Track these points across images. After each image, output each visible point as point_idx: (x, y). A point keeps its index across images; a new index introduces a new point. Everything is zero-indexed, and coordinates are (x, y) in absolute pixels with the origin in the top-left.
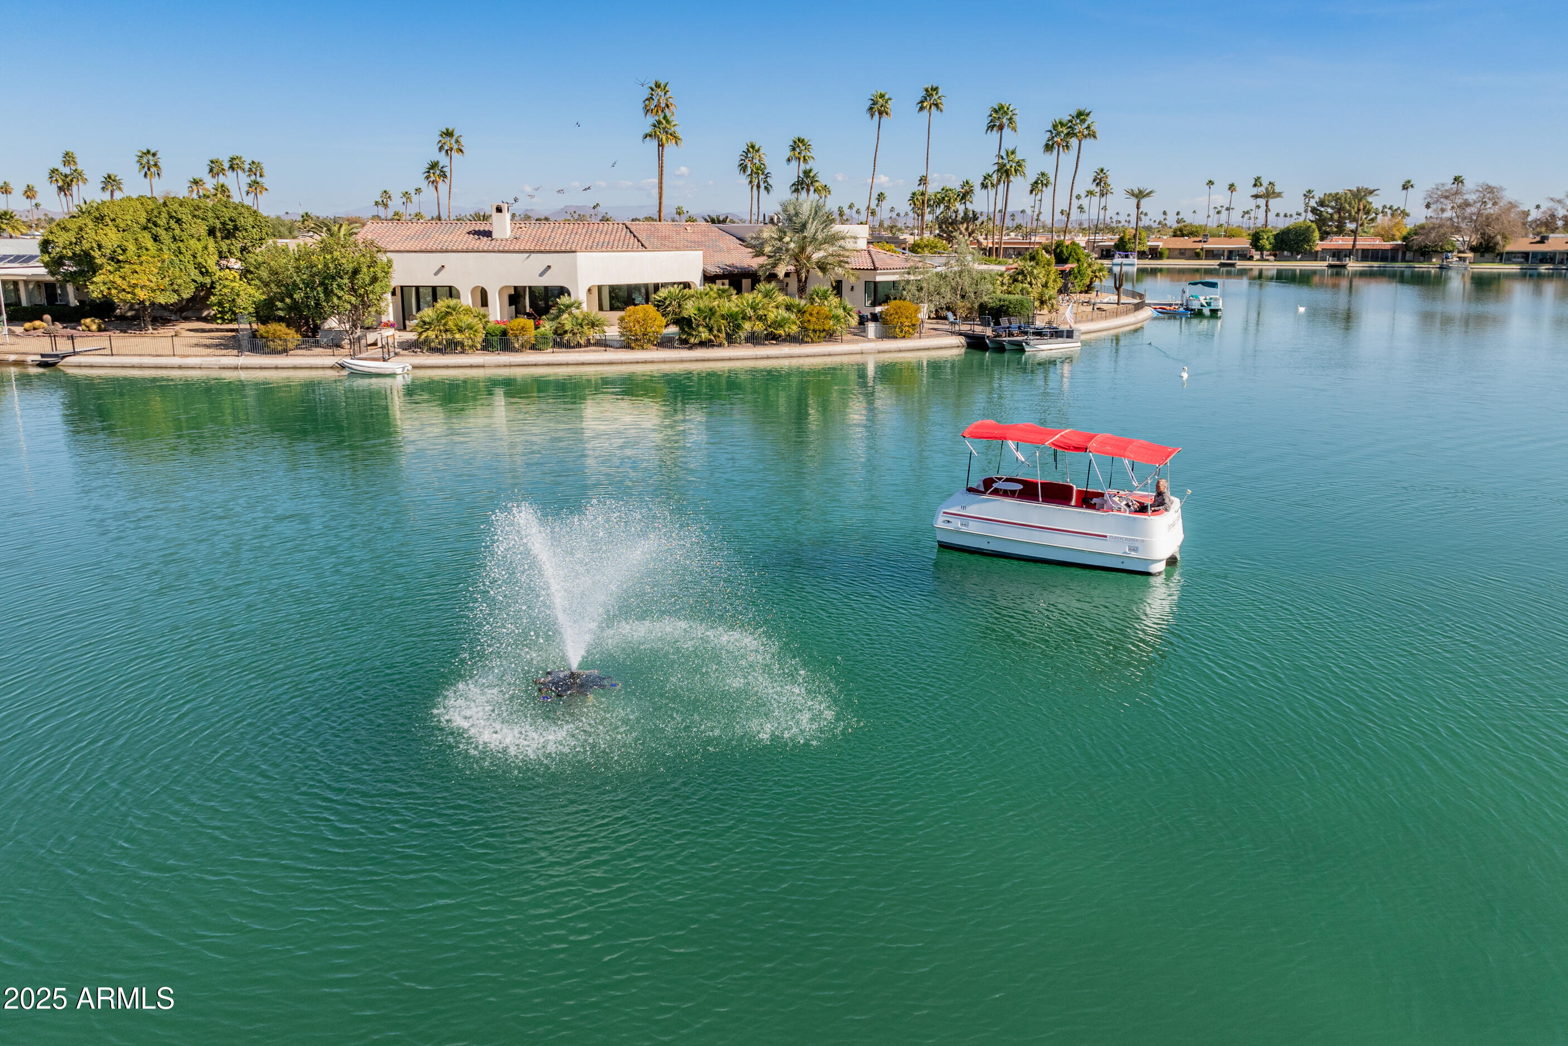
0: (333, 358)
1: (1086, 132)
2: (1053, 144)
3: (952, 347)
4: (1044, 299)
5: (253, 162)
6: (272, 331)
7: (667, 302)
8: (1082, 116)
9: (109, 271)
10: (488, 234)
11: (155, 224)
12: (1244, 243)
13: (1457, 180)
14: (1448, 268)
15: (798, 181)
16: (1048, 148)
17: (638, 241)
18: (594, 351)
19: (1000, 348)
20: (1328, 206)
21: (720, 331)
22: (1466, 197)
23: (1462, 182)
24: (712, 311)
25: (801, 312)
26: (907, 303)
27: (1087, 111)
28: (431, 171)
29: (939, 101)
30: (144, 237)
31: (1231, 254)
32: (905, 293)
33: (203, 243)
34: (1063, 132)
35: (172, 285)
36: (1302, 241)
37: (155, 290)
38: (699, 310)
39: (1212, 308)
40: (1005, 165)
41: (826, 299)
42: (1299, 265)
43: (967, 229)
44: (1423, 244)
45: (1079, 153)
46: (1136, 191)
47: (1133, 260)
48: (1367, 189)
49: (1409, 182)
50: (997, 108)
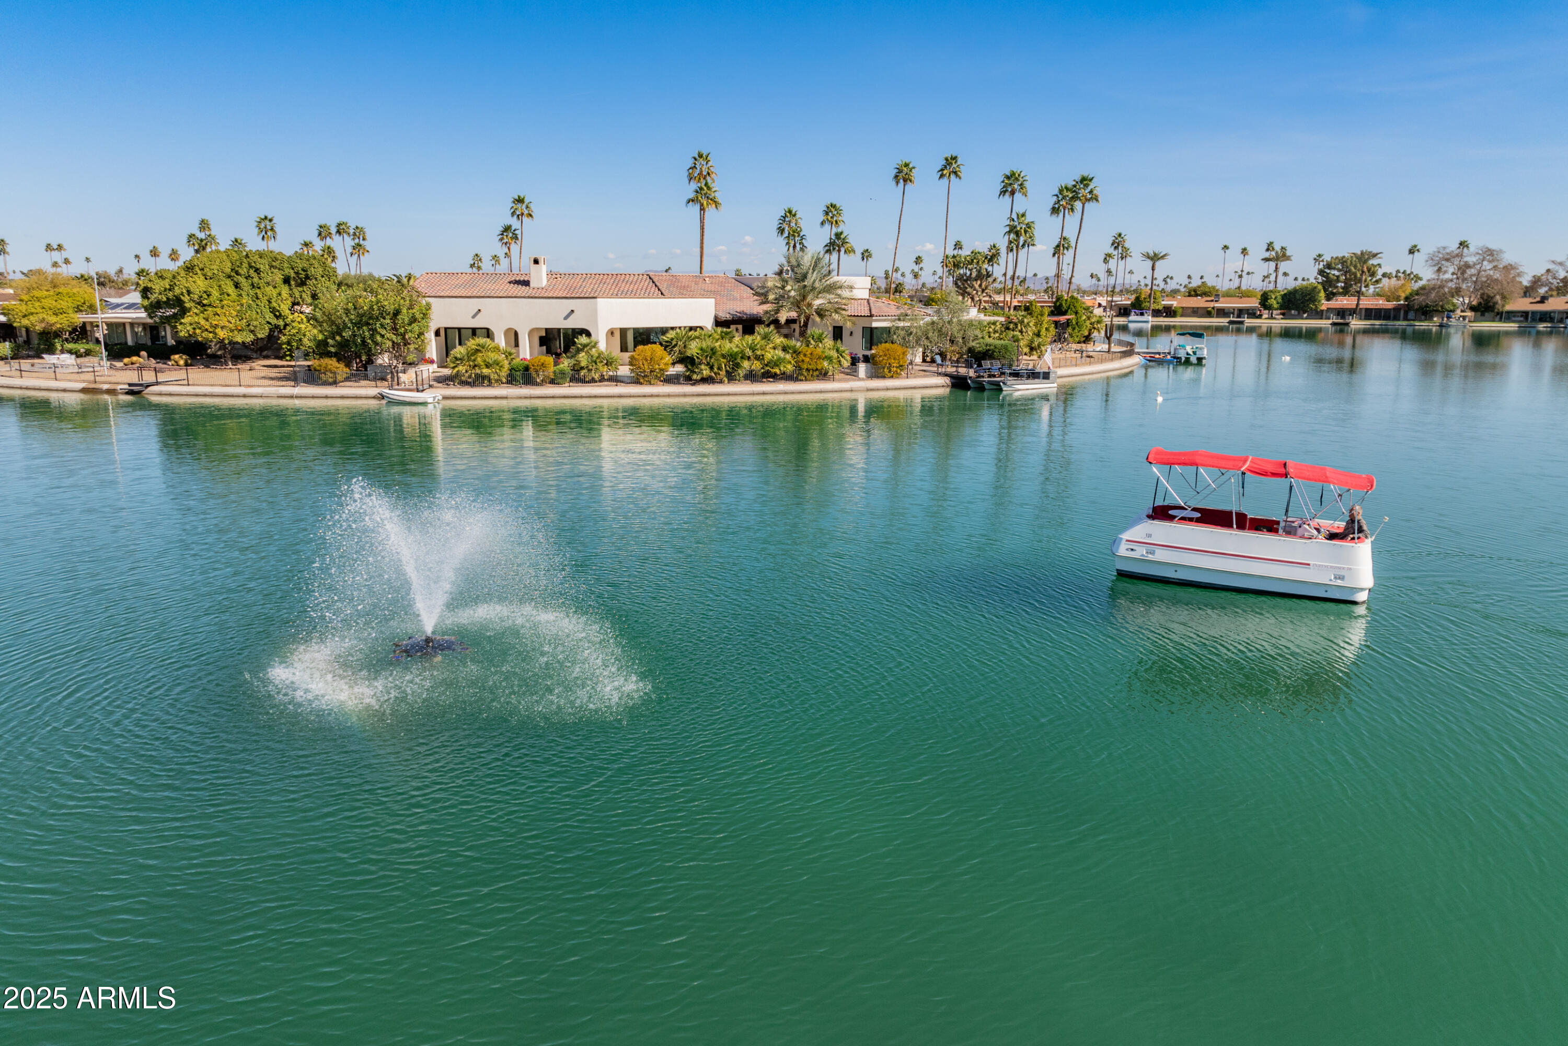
0: (375, 389)
1: (1089, 196)
2: (1059, 207)
3: (937, 387)
4: (1033, 345)
5: (357, 228)
6: (324, 365)
7: (674, 343)
8: (1085, 181)
9: (196, 314)
10: (526, 283)
11: (237, 273)
12: (1254, 303)
13: (1463, 244)
14: (1447, 326)
15: (830, 243)
16: (1055, 211)
17: (659, 290)
18: (606, 386)
19: (980, 388)
20: (1334, 269)
21: (719, 368)
22: (1466, 259)
23: (1467, 246)
24: (713, 351)
25: (796, 352)
26: (895, 346)
27: (1090, 177)
28: (505, 234)
29: (958, 169)
30: (226, 284)
31: (1241, 312)
32: (895, 337)
33: (277, 290)
34: (1068, 196)
35: (249, 325)
36: (1308, 301)
37: (233, 331)
38: (702, 349)
39: (1198, 356)
40: (1015, 227)
41: (821, 342)
42: (1305, 323)
43: (980, 286)
44: (1424, 304)
45: (1082, 215)
46: (1151, 254)
47: (1148, 317)
48: (1370, 252)
49: (1415, 246)
50: (1009, 174)
